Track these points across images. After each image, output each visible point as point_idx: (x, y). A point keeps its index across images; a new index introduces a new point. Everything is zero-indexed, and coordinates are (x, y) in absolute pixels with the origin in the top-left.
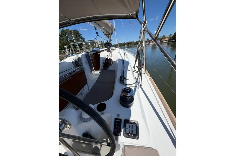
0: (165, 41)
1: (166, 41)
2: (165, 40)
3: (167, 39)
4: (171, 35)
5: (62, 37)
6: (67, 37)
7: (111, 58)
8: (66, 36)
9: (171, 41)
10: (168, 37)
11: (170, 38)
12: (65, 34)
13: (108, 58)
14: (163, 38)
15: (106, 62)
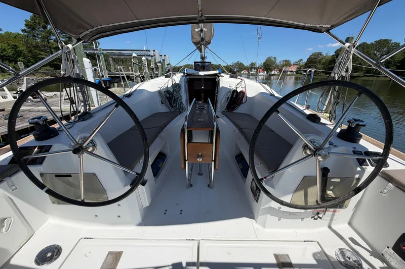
0: (289, 73)
1: (291, 72)
2: (290, 70)
3: (294, 69)
4: (301, 60)
5: (33, 29)
6: (50, 33)
7: (244, 90)
8: (45, 27)
9: (301, 74)
10: (294, 64)
11: (301, 67)
12: (42, 24)
13: (239, 90)
14: (286, 65)
15: (234, 96)
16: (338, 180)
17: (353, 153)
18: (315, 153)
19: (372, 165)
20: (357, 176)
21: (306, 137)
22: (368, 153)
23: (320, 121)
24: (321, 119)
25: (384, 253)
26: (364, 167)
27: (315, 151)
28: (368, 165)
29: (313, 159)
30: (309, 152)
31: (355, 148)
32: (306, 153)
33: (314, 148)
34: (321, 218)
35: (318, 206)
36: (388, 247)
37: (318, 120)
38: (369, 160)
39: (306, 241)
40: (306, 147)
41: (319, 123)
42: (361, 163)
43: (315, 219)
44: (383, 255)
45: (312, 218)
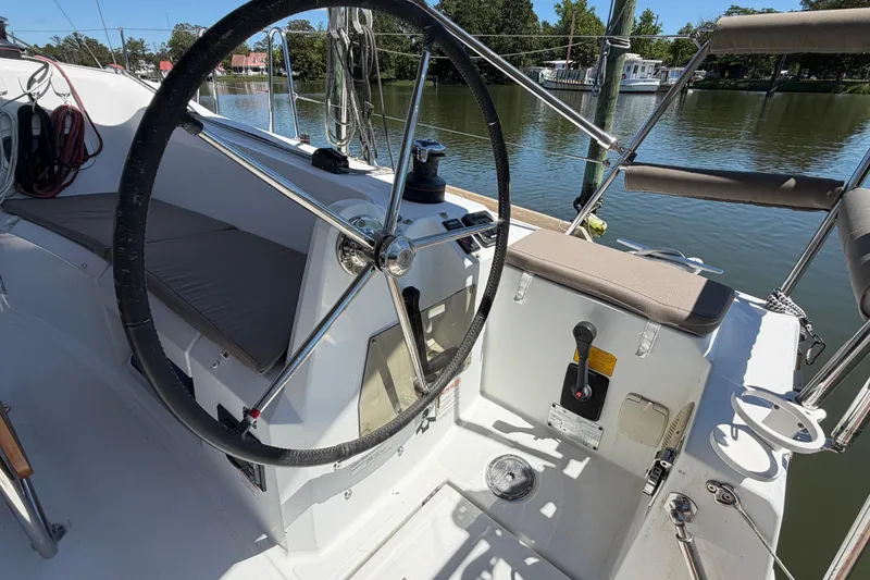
13: (48, 105)
15: (36, 132)
16: (441, 309)
17: (445, 230)
18: (377, 259)
19: (485, 245)
20: (469, 282)
21: (336, 212)
22: (470, 220)
23: (347, 166)
24: (349, 159)
25: (550, 420)
26: (474, 254)
27: (378, 250)
28: (479, 248)
29: (376, 277)
30: (359, 261)
31: (443, 215)
32: (350, 265)
33: (371, 243)
34: (433, 419)
35: (425, 399)
36: (554, 406)
37: (343, 163)
38: (477, 236)
39: (427, 500)
40: (345, 244)
41: (346, 173)
42: (467, 246)
43: (424, 430)
44: (550, 424)
45: (418, 431)
